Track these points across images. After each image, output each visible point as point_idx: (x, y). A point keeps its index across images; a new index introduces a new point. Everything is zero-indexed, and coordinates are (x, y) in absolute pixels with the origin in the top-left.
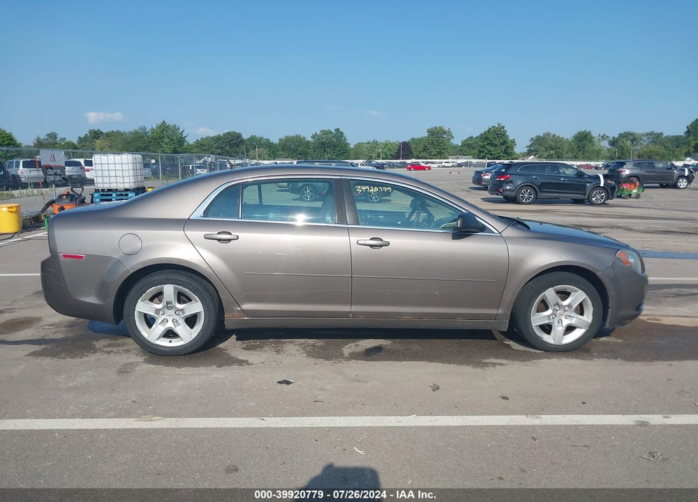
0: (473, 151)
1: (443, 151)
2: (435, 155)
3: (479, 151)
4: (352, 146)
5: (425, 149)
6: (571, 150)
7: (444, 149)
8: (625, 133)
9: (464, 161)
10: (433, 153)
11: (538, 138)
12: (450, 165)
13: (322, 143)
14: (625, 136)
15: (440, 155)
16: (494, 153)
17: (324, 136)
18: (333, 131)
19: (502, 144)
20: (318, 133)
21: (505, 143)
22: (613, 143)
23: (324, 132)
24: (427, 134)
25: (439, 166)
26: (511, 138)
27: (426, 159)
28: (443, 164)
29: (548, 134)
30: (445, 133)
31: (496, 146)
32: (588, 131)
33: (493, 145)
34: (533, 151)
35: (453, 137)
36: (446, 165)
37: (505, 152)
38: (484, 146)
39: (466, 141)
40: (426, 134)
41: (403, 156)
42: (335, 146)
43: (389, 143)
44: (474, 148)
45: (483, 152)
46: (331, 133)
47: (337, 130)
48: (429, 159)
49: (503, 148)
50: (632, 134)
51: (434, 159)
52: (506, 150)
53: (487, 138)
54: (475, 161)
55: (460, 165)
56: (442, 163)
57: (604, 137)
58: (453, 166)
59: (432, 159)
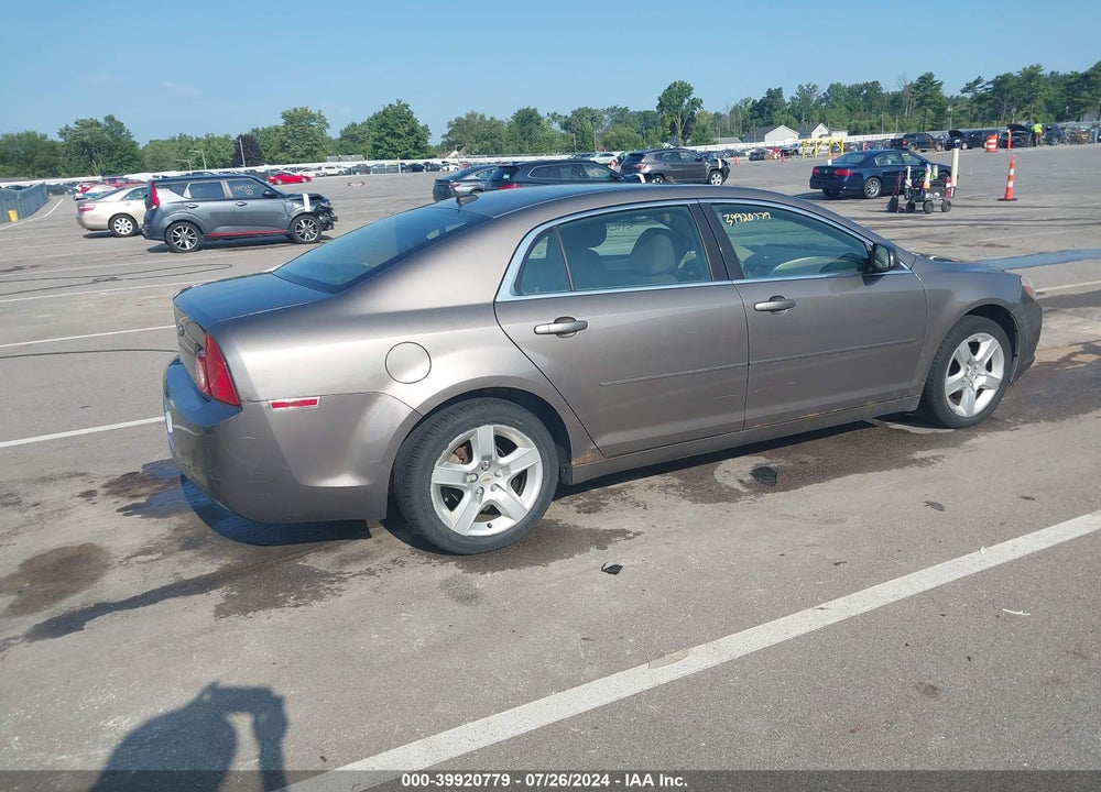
0: (361, 147)
1: (315, 148)
2: (303, 156)
3: (375, 146)
4: (141, 147)
5: (284, 147)
6: (512, 139)
7: (316, 145)
8: (580, 109)
9: (355, 164)
10: (298, 153)
11: (459, 122)
12: (336, 171)
13: (84, 145)
14: (580, 114)
15: (311, 155)
16: (399, 148)
17: (85, 131)
18: (101, 120)
19: (408, 134)
20: (72, 126)
21: (412, 131)
22: (566, 125)
23: (83, 124)
24: (283, 121)
25: (318, 175)
26: (421, 124)
27: (288, 163)
28: (324, 171)
29: (473, 115)
30: (313, 118)
31: (400, 136)
32: (532, 108)
33: (394, 135)
34: (454, 143)
35: (328, 126)
36: (329, 172)
37: (416, 146)
38: (382, 139)
39: (346, 130)
40: (281, 122)
41: (246, 160)
42: (110, 149)
43: (213, 139)
44: (361, 142)
45: (381, 148)
46: (99, 125)
47: (110, 119)
48: (293, 163)
49: (412, 139)
50: (589, 111)
51: (303, 162)
52: (416, 143)
53: (384, 125)
54: (370, 163)
55: (350, 172)
56: (320, 168)
57: (554, 117)
58: (340, 173)
59: (298, 163)
